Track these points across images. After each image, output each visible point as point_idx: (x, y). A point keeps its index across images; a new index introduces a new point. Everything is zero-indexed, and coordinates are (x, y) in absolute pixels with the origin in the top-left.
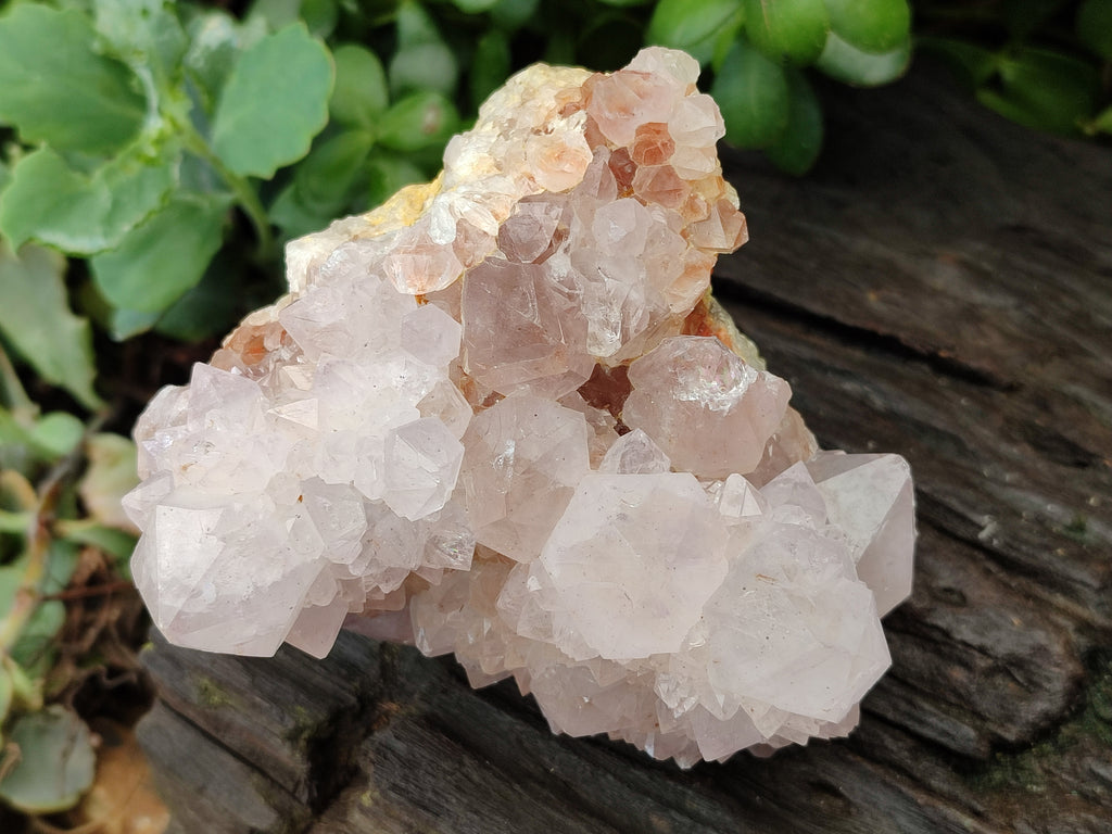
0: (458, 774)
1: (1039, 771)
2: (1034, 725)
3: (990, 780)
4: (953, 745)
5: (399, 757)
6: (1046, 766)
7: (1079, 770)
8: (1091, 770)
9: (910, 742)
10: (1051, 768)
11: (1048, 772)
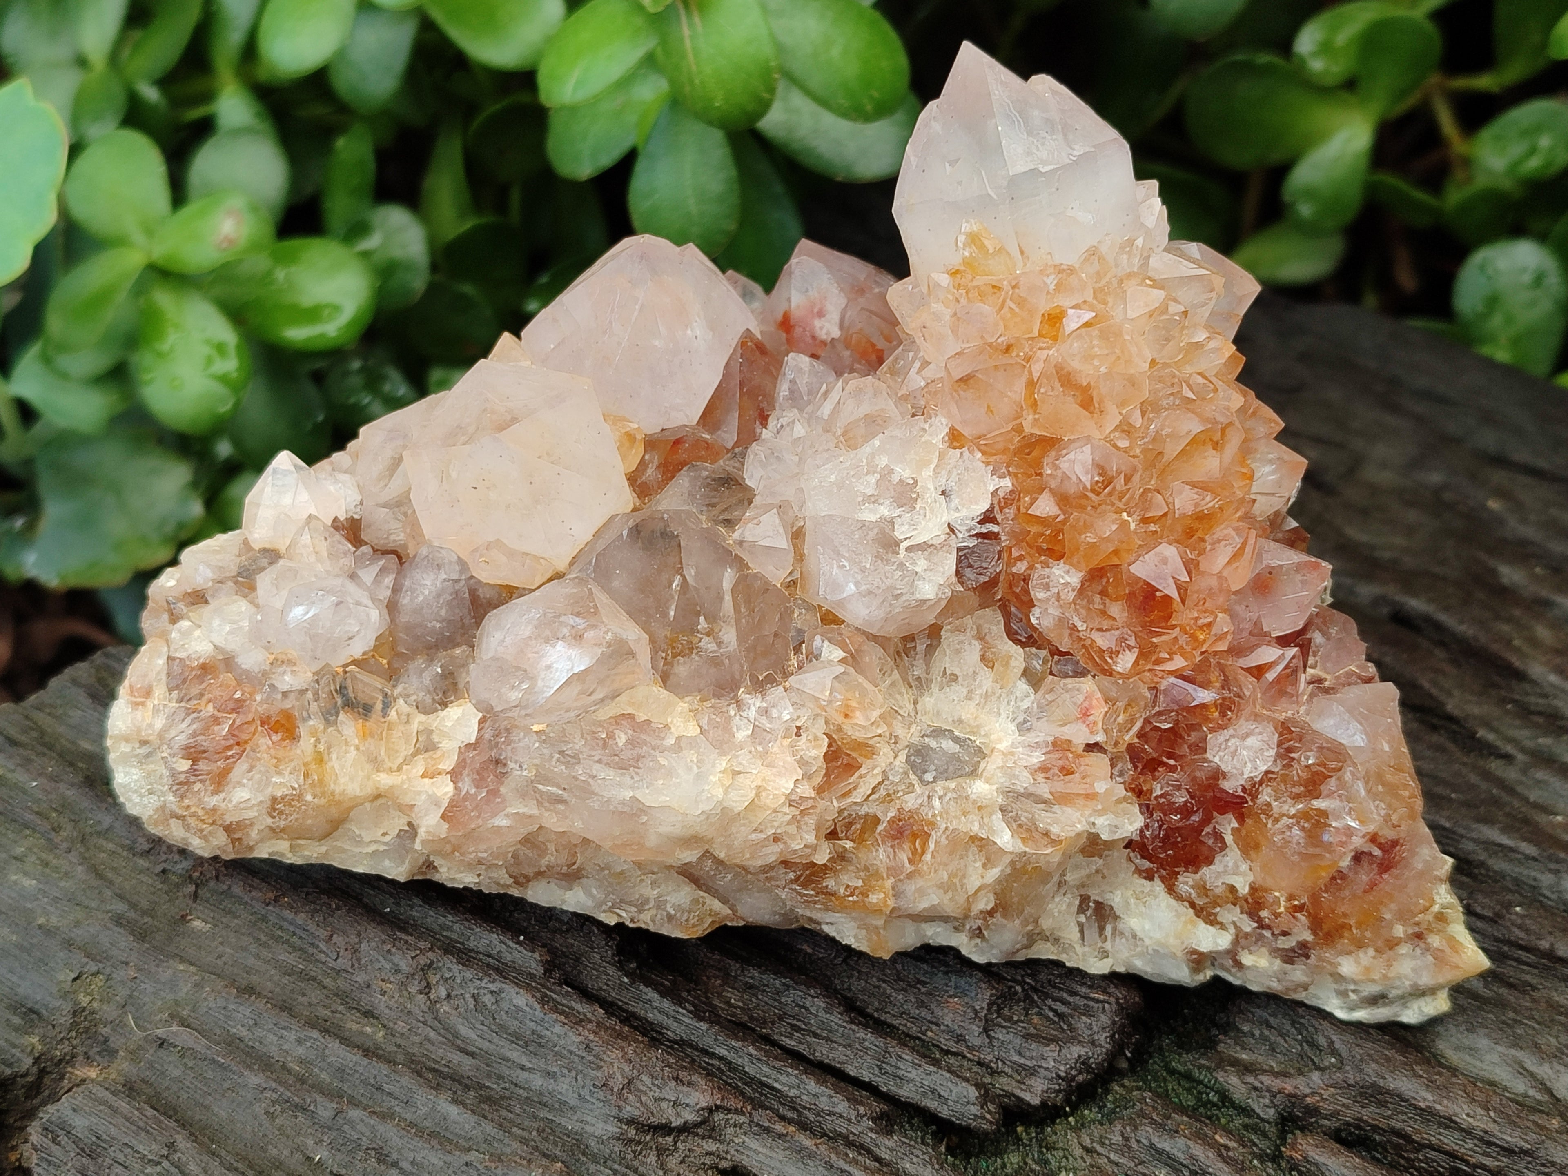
0: (166, 1164)
1: (1078, 1151)
2: (1068, 1079)
3: (1004, 1166)
4: (944, 1112)
5: (77, 1141)
6: (1087, 1142)
7: (1135, 1146)
8: (1152, 1145)
9: (878, 1107)
10: (1095, 1144)
11: (1089, 1151)
